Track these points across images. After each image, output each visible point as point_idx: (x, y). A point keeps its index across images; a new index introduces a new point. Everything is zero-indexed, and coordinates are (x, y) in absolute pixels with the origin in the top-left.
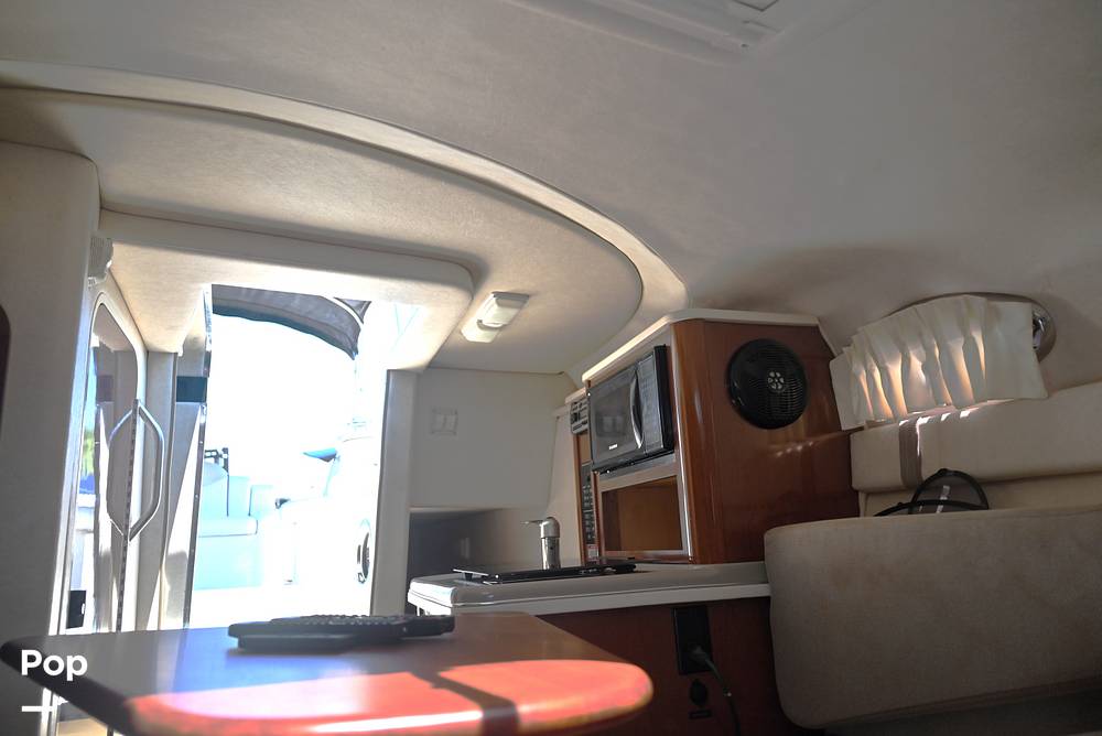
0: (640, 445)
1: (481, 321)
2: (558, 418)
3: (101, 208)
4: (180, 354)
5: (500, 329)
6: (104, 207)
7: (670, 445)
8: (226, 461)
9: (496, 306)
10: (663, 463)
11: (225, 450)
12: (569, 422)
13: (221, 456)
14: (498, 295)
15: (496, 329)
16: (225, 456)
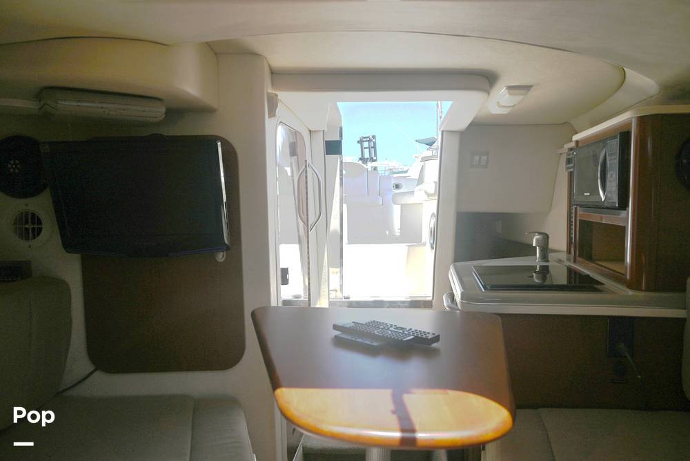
0: (603, 200)
1: (498, 103)
2: (561, 154)
3: (272, 73)
4: (326, 130)
5: (513, 106)
6: (274, 73)
7: (623, 205)
8: (375, 143)
9: (508, 95)
10: (619, 214)
11: (374, 137)
12: (565, 163)
13: (372, 141)
14: (510, 88)
15: (510, 107)
16: (374, 140)
